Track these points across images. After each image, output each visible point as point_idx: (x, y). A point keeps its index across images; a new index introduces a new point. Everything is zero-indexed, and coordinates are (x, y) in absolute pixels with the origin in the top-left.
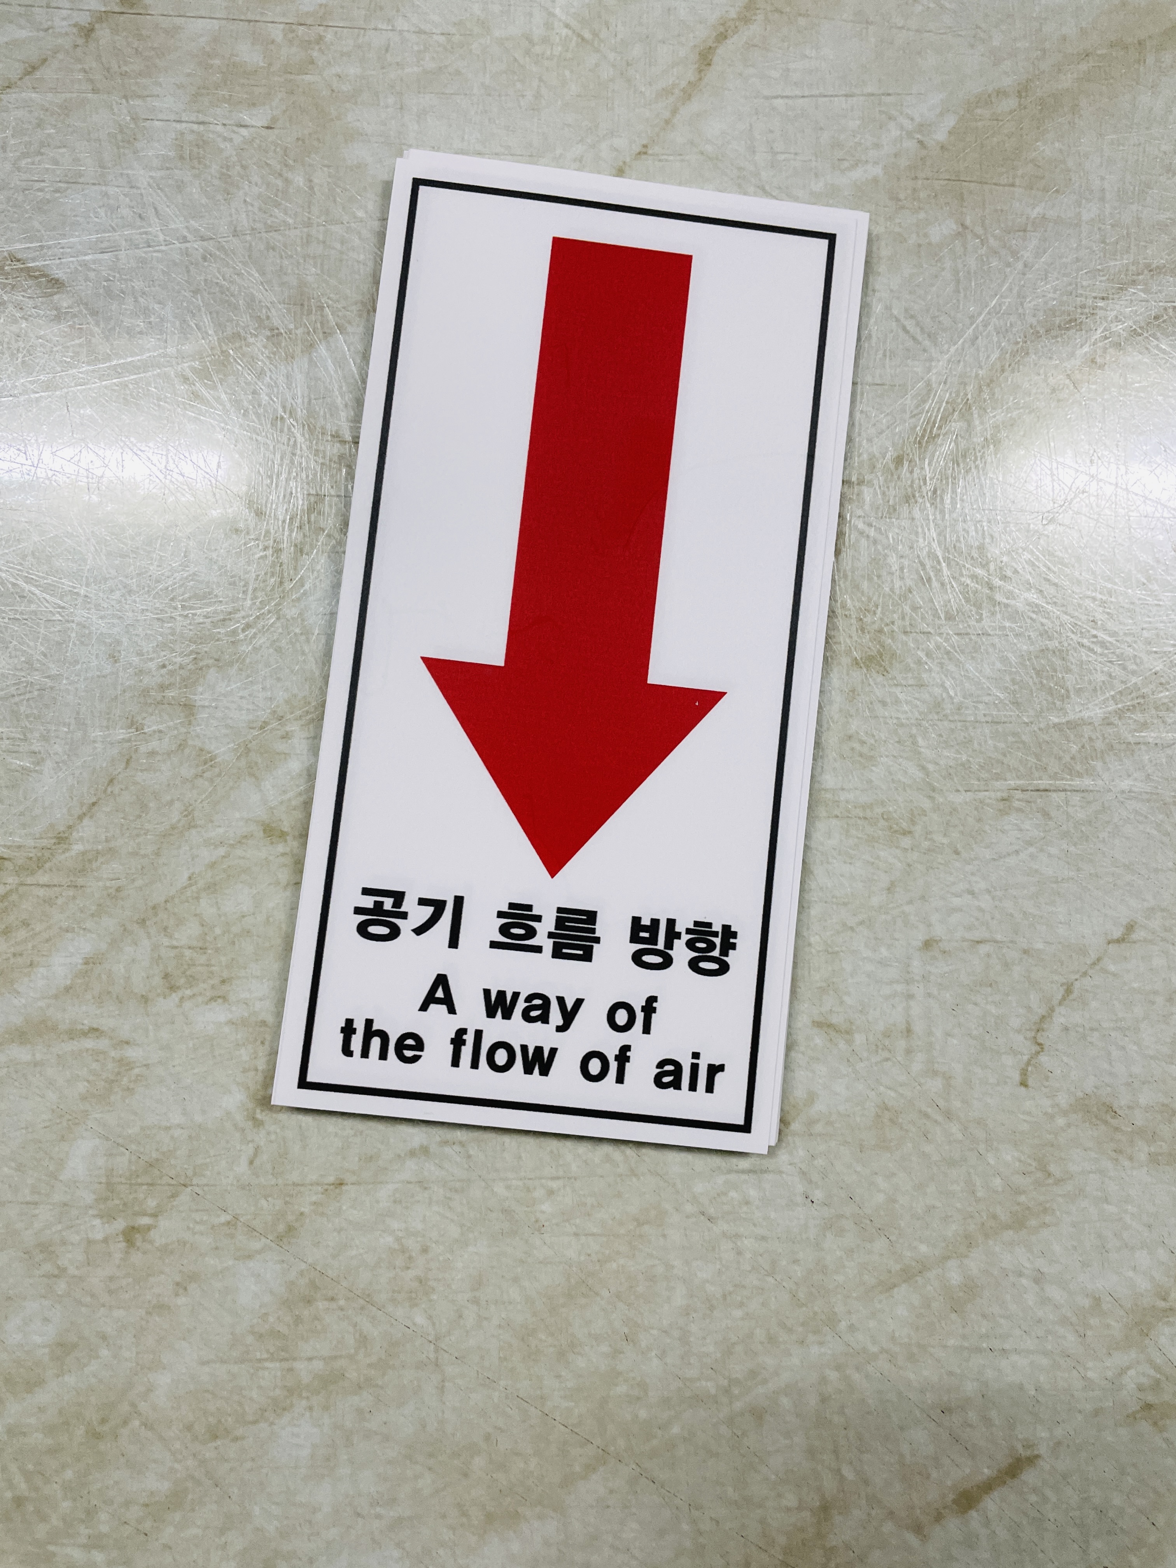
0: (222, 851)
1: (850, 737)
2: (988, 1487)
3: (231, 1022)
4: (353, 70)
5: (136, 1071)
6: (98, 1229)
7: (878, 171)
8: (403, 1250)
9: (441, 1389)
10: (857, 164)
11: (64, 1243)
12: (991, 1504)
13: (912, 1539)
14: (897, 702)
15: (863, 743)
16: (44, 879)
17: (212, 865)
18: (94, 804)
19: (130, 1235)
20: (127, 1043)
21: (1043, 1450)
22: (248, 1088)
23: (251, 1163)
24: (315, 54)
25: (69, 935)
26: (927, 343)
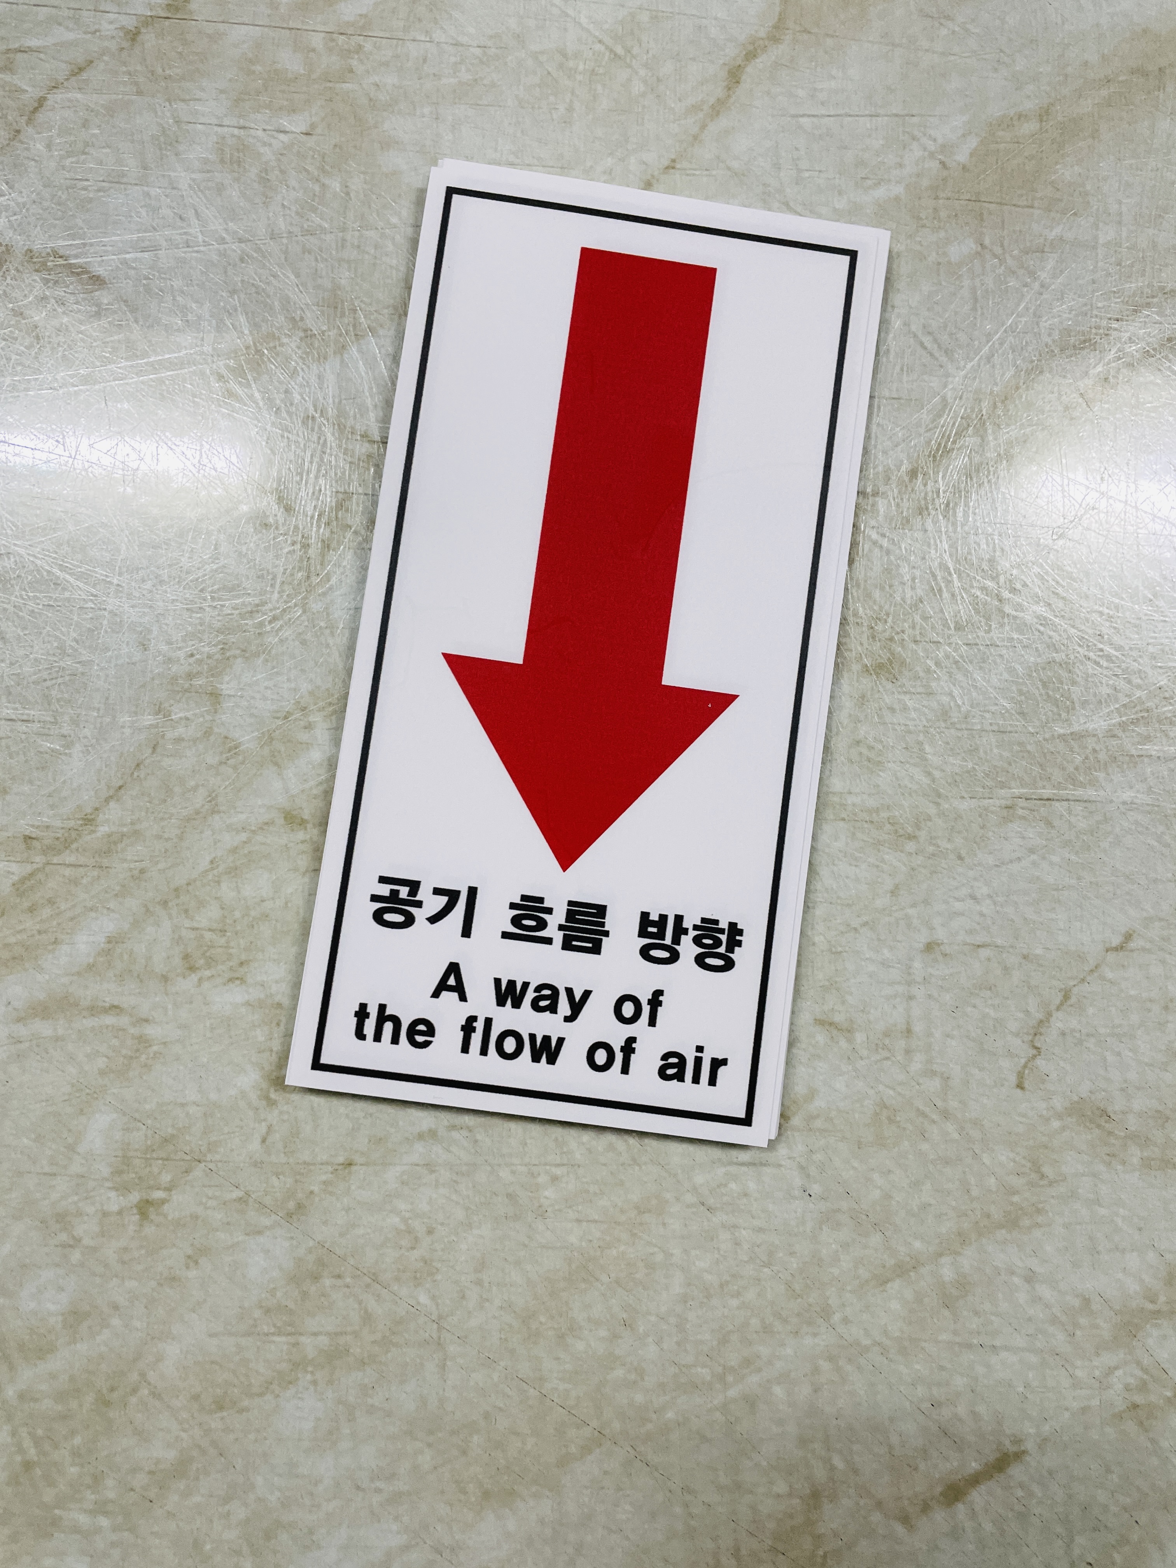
0: (244, 836)
1: (858, 742)
2: (975, 1480)
3: (248, 1004)
4: (390, 80)
5: (155, 1048)
6: (114, 1202)
7: (898, 190)
8: (410, 1231)
9: (443, 1367)
10: (879, 183)
11: (79, 1214)
12: (978, 1496)
13: (900, 1529)
14: (905, 708)
15: (871, 748)
16: (70, 858)
17: (234, 850)
18: (120, 788)
19: (144, 1208)
20: (147, 1021)
21: (1029, 1445)
22: (263, 1068)
23: (264, 1141)
24: (354, 63)
25: (93, 914)
26: (944, 359)
